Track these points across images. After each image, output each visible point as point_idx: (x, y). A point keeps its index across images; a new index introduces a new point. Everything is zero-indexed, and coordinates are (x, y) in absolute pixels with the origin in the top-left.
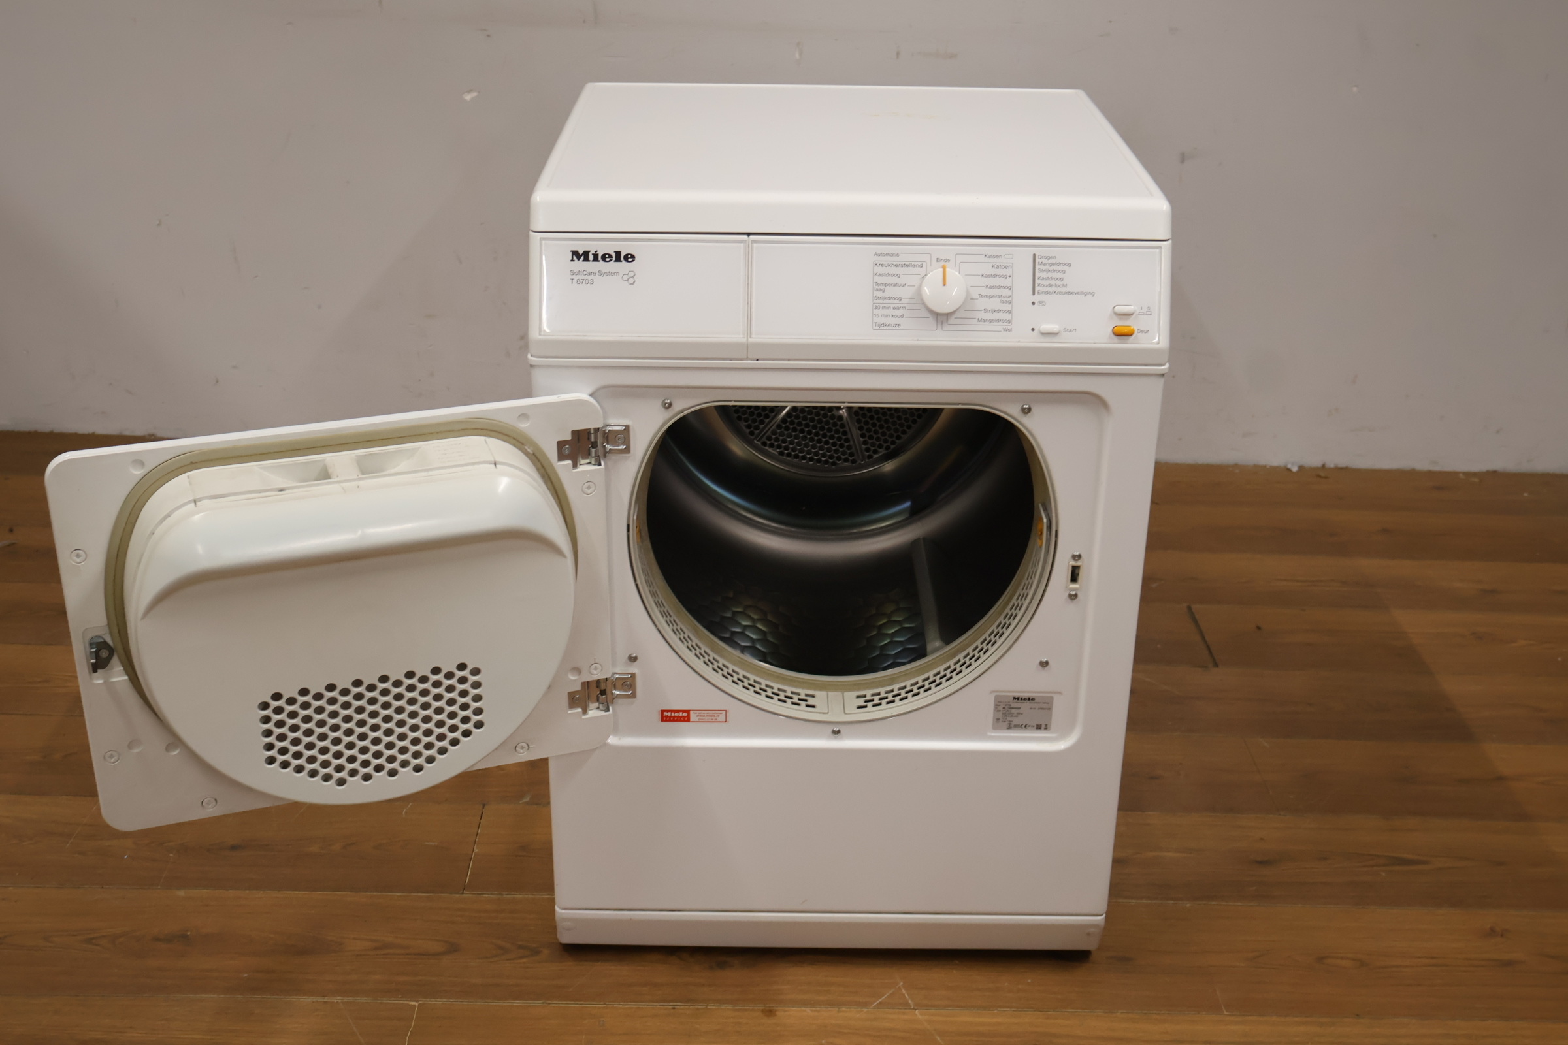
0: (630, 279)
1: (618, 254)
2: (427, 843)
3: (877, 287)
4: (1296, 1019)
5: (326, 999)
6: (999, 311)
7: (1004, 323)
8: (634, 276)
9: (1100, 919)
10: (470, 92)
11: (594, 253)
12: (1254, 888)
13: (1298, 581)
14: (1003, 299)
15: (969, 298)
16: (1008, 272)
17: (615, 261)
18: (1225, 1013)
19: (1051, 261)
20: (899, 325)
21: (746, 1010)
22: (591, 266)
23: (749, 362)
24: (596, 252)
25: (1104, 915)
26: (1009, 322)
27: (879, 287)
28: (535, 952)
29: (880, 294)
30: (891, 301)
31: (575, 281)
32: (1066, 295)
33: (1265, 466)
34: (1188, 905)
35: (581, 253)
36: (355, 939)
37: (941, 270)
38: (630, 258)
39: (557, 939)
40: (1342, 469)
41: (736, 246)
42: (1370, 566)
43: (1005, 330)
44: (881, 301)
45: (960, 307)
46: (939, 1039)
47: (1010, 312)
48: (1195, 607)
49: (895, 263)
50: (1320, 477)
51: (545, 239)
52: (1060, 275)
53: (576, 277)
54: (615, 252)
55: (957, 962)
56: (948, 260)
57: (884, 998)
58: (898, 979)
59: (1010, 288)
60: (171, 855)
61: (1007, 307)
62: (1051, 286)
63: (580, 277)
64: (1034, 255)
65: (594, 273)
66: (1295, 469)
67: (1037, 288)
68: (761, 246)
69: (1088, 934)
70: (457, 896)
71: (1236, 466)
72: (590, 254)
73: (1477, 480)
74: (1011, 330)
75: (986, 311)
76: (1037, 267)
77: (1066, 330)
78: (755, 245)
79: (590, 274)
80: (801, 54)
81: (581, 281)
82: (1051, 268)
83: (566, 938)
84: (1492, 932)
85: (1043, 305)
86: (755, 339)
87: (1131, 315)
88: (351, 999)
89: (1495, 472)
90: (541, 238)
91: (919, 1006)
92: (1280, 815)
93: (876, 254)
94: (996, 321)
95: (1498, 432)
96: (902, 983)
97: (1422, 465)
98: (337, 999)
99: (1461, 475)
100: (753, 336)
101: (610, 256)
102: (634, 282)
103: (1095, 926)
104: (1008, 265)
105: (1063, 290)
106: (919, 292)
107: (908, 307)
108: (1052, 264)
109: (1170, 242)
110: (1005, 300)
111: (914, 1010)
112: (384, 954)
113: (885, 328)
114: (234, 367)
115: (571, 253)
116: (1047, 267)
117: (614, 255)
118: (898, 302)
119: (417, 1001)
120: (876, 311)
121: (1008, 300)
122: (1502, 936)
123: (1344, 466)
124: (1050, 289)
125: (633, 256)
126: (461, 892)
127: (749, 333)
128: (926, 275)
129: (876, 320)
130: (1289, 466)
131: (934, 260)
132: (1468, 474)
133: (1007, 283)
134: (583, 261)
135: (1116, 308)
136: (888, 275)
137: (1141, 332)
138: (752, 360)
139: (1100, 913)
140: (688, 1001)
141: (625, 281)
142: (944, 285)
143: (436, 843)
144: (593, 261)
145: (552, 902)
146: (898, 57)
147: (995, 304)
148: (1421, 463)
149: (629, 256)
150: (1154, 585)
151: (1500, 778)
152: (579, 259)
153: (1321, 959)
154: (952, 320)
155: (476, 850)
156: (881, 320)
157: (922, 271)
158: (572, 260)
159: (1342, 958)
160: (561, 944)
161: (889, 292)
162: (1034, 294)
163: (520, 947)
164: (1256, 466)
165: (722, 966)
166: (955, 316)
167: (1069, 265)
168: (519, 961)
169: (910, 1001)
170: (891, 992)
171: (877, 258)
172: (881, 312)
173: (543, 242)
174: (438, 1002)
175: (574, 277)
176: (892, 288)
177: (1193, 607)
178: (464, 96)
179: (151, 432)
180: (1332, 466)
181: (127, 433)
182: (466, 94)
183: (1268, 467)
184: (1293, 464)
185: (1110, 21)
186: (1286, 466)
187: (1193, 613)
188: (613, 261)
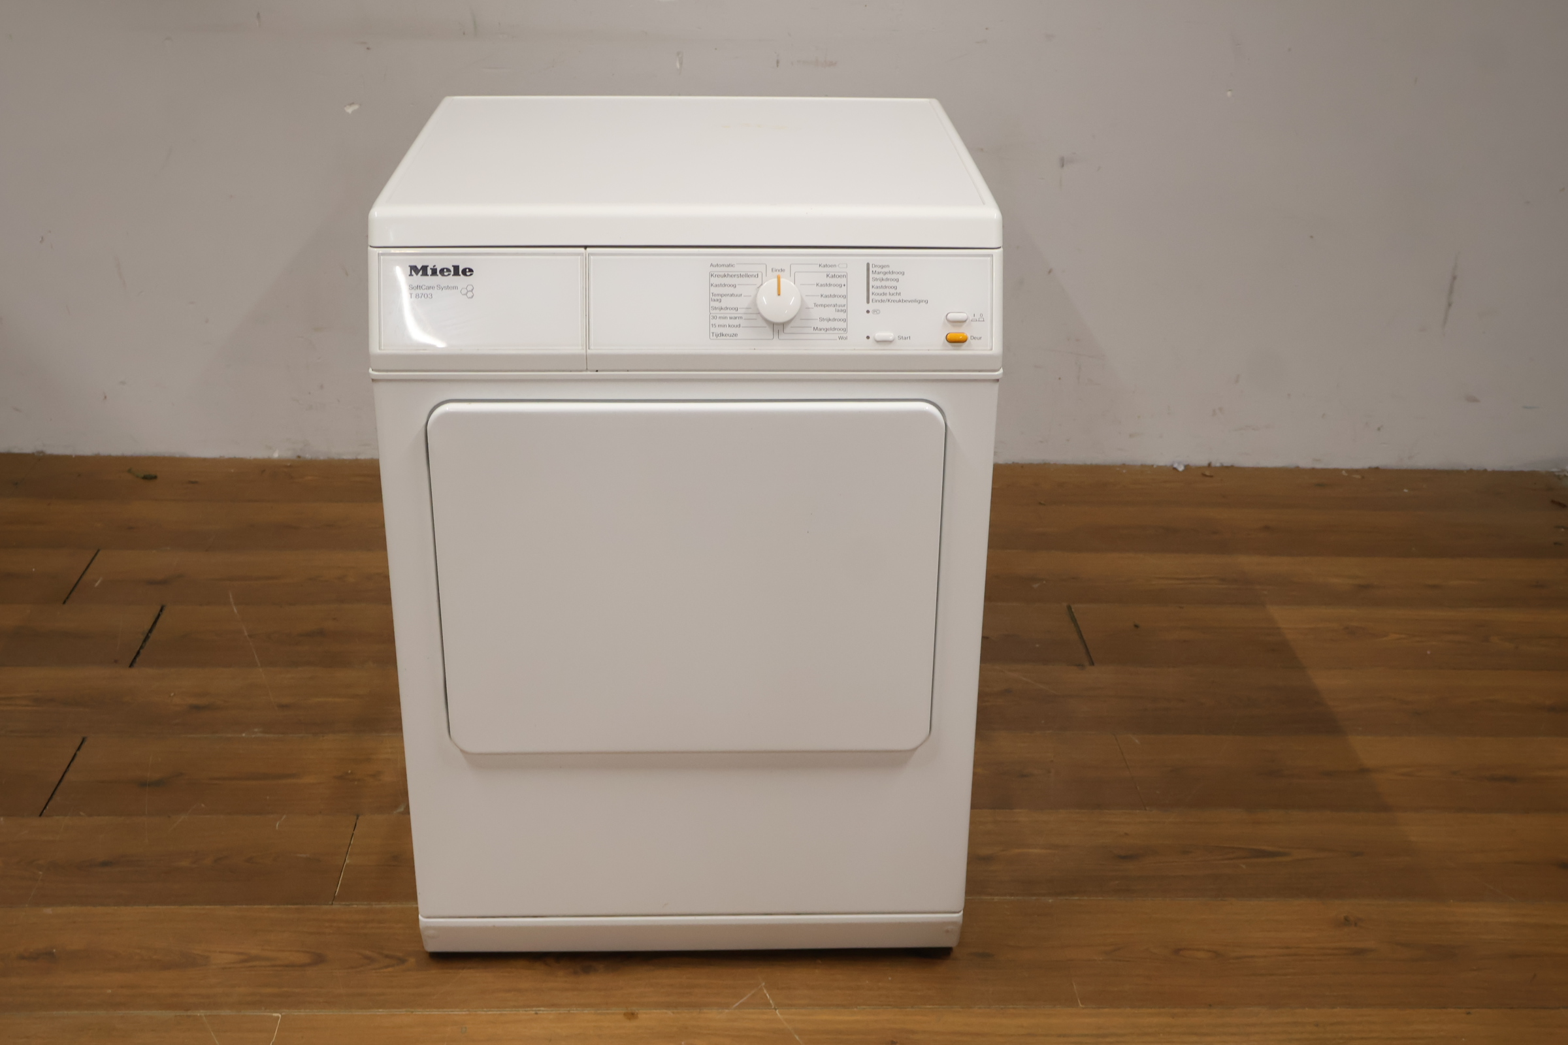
0: (469, 293)
1: (456, 268)
2: (299, 855)
3: (713, 298)
4: (1149, 1011)
5: (189, 1013)
6: (835, 320)
7: (840, 332)
8: (472, 290)
9: (958, 916)
10: (351, 104)
11: (432, 267)
12: (1117, 882)
13: (1178, 579)
14: (837, 308)
15: (803, 307)
16: (842, 281)
17: (453, 275)
18: (1081, 1005)
19: (885, 270)
20: (736, 335)
21: (608, 1014)
22: (430, 280)
23: (589, 373)
24: (435, 266)
25: (962, 912)
26: (845, 330)
27: (716, 298)
28: (402, 961)
29: (716, 304)
30: (728, 311)
31: (414, 296)
32: (900, 303)
33: (1153, 466)
34: (1050, 901)
35: (419, 267)
36: (220, 952)
37: (776, 280)
38: (468, 272)
39: (423, 947)
40: (1227, 467)
41: (574, 259)
42: (1249, 563)
43: (841, 338)
44: (718, 311)
45: (795, 316)
46: (797, 1038)
47: (845, 320)
48: (1074, 607)
49: (730, 274)
50: (1204, 475)
51: (383, 254)
52: (894, 284)
53: (415, 292)
54: (453, 266)
55: (820, 962)
56: (782, 270)
57: (745, 998)
58: (760, 979)
59: (845, 297)
60: (41, 873)
61: (842, 315)
62: (885, 294)
63: (419, 291)
64: (868, 264)
65: (433, 288)
66: (1181, 468)
67: (871, 297)
68: (598, 258)
69: (947, 931)
70: (328, 906)
71: (1124, 466)
72: (429, 269)
73: (1358, 476)
74: (846, 338)
75: (822, 320)
76: (871, 276)
77: (901, 338)
78: (592, 257)
79: (429, 288)
80: (681, 64)
81: (420, 296)
82: (885, 277)
83: (432, 947)
84: (1347, 921)
85: (878, 313)
86: (593, 350)
87: (964, 322)
88: (215, 1012)
89: (1377, 469)
90: (379, 254)
91: (779, 1006)
92: (1146, 810)
93: (711, 265)
94: (831, 329)
95: (1379, 429)
96: (763, 984)
97: (1305, 463)
98: (201, 1013)
99: (1344, 473)
100: (592, 347)
101: (448, 270)
102: (472, 297)
103: (953, 923)
104: (842, 274)
105: (897, 298)
106: (754, 303)
107: (744, 316)
108: (886, 273)
109: (1001, 250)
110: (840, 308)
111: (774, 1010)
112: (251, 967)
113: (722, 338)
114: (122, 383)
115: (409, 268)
116: (881, 276)
117: (452, 269)
118: (734, 311)
119: (281, 1014)
120: (713, 322)
121: (843, 308)
122: (1356, 924)
123: (1230, 464)
124: (884, 298)
125: (471, 270)
126: (330, 903)
127: (588, 346)
128: (762, 285)
129: (713, 330)
130: (1176, 466)
131: (769, 270)
132: (1348, 471)
133: (842, 291)
134: (421, 275)
135: (949, 315)
136: (725, 285)
137: (974, 338)
138: (591, 371)
139: (957, 910)
140: (553, 1005)
141: (464, 294)
142: (779, 295)
143: (308, 855)
144: (431, 275)
145: (416, 911)
146: (778, 66)
147: (830, 313)
148: (1304, 461)
149: (467, 270)
150: (1036, 586)
151: (1364, 771)
152: (417, 274)
153: (1177, 951)
154: (787, 330)
155: (347, 861)
156: (719, 330)
157: (758, 281)
158: (411, 275)
159: (1198, 950)
160: (427, 952)
161: (726, 302)
162: (868, 302)
163: (387, 956)
164: (1143, 466)
165: (587, 971)
166: (792, 324)
167: (903, 274)
168: (385, 970)
169: (771, 1002)
170: (753, 992)
171: (713, 269)
172: (718, 322)
173: (382, 257)
174: (302, 1013)
175: (413, 291)
176: (729, 298)
177: (1072, 606)
178: (345, 108)
179: (40, 448)
180: (1218, 465)
181: (16, 451)
182: (348, 106)
183: (1155, 466)
184: (1179, 463)
185: (987, 29)
186: (1172, 465)
187: (1072, 612)
188: (451, 275)
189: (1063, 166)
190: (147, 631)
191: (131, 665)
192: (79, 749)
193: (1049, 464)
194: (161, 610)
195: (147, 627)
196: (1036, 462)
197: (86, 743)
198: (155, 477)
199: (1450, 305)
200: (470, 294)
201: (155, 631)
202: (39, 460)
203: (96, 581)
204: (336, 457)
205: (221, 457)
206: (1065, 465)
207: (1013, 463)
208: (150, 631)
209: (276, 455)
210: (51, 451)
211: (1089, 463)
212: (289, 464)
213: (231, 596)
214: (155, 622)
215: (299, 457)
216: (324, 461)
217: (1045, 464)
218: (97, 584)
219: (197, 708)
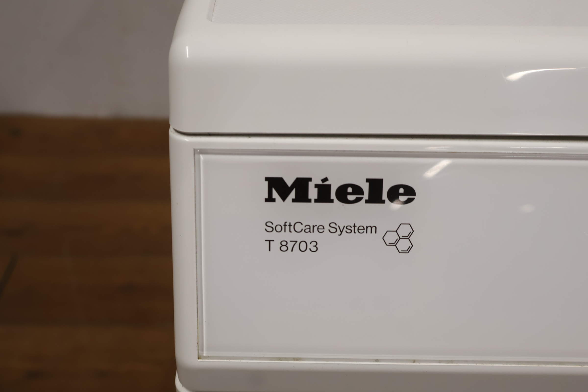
8: (410, 234)
11: (321, 183)
17: (367, 202)
24: (326, 180)
31: (275, 245)
35: (289, 183)
53: (277, 237)
54: (368, 180)
63: (288, 236)
65: (320, 229)
72: (311, 185)
79: (310, 229)
90: (195, 150)
101: (357, 190)
102: (410, 249)
117: (366, 187)
125: (410, 191)
134: (294, 201)
141: (391, 244)
144: (316, 201)
152: (284, 198)
158: (270, 199)
175: (273, 235)
188: (363, 201)
200: (404, 245)
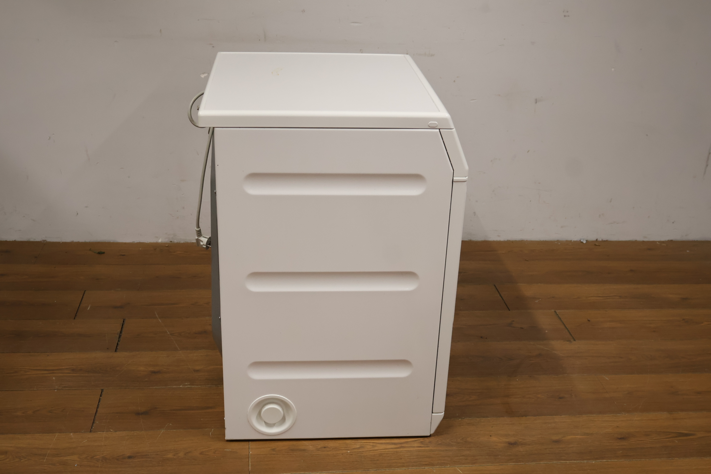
2: (225, 450)
10: (203, 73)
12: (621, 452)
13: (599, 297)
33: (571, 241)
34: (593, 462)
40: (605, 241)
48: (558, 311)
50: (597, 245)
60: (99, 463)
66: (585, 242)
71: (558, 241)
73: (665, 245)
89: (672, 241)
92: (622, 414)
95: (673, 223)
97: (640, 238)
99: (657, 242)
114: (86, 207)
123: (605, 240)
130: (582, 241)
132: (661, 242)
143: (230, 450)
148: (639, 237)
150: (537, 301)
155: (251, 452)
164: (567, 241)
177: (556, 311)
178: (201, 75)
179: (44, 239)
180: (601, 240)
181: (32, 240)
182: (202, 74)
183: (572, 241)
184: (583, 239)
185: (504, 39)
186: (580, 241)
187: (557, 314)
189: (536, 103)
190: (119, 333)
191: (116, 351)
192: (101, 396)
193: (524, 241)
194: (123, 322)
195: (119, 331)
196: (517, 240)
197: (104, 393)
198: (104, 253)
199: (707, 166)
201: (123, 333)
202: (43, 244)
203: (88, 307)
204: (189, 242)
205: (133, 242)
206: (532, 241)
207: (508, 240)
208: (121, 332)
209: (160, 241)
210: (49, 240)
211: (542, 240)
212: (167, 245)
213: (156, 314)
214: (122, 328)
215: (171, 242)
216: (183, 243)
217: (522, 241)
218: (89, 309)
219: (154, 372)
